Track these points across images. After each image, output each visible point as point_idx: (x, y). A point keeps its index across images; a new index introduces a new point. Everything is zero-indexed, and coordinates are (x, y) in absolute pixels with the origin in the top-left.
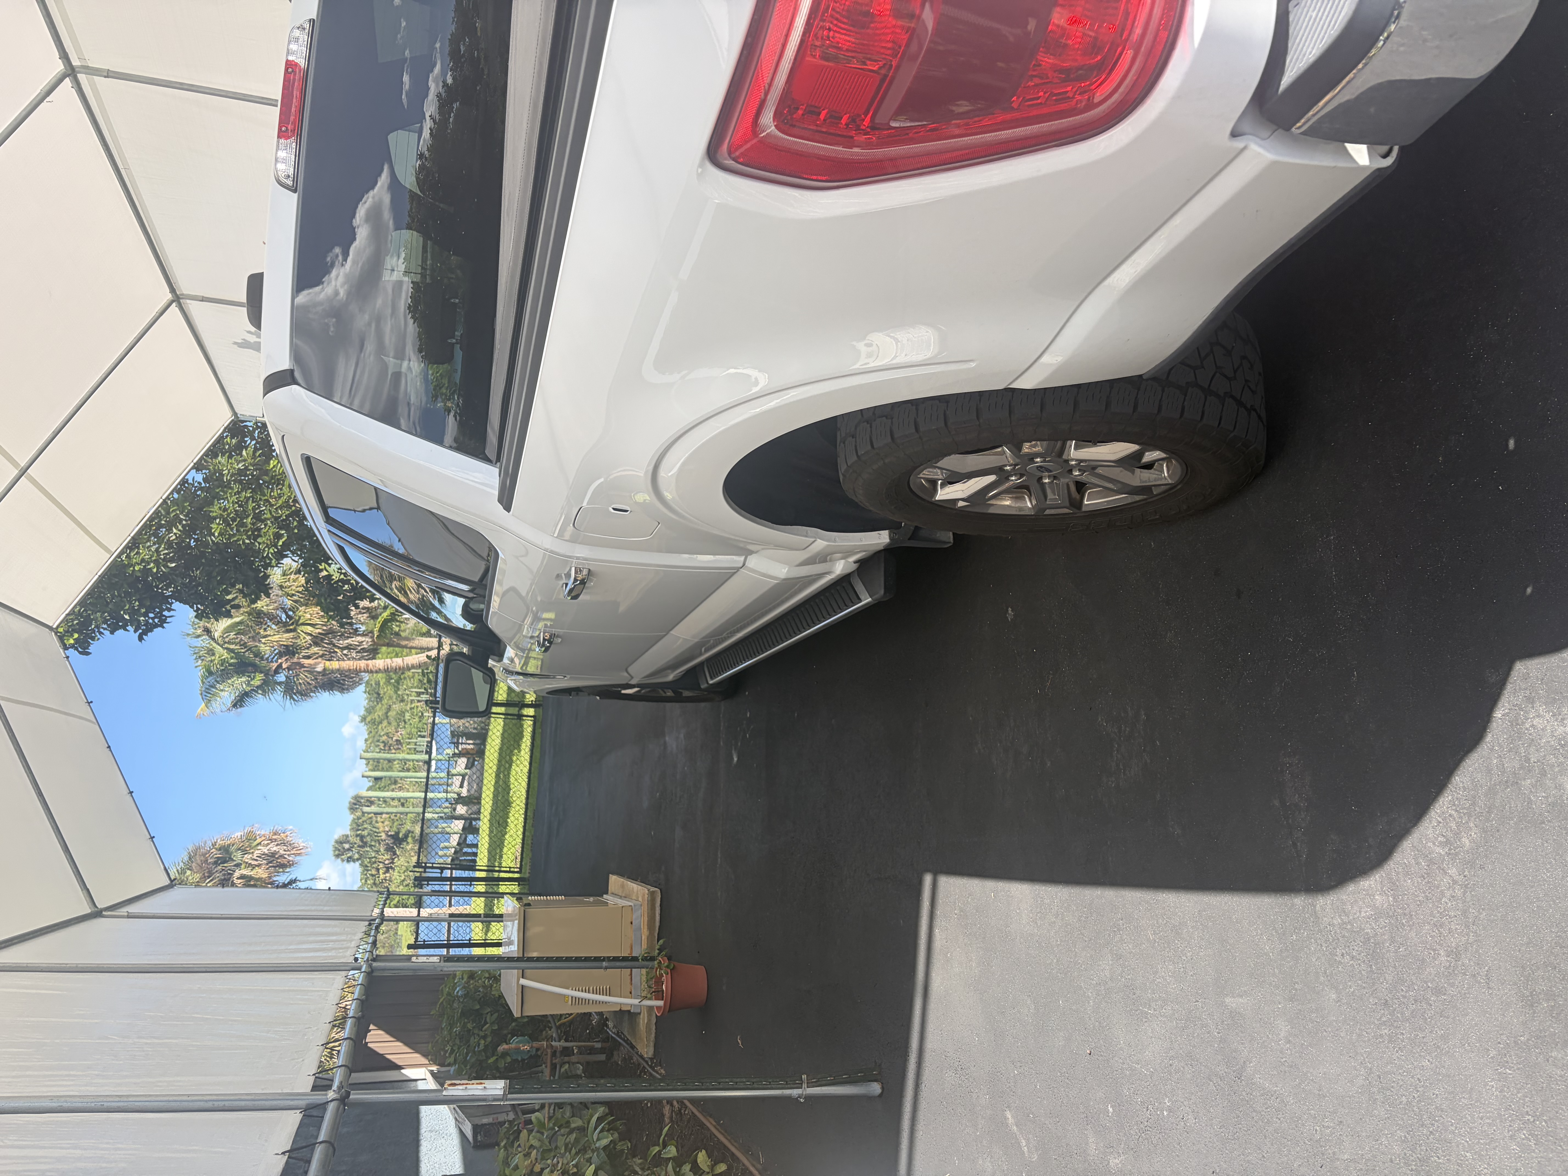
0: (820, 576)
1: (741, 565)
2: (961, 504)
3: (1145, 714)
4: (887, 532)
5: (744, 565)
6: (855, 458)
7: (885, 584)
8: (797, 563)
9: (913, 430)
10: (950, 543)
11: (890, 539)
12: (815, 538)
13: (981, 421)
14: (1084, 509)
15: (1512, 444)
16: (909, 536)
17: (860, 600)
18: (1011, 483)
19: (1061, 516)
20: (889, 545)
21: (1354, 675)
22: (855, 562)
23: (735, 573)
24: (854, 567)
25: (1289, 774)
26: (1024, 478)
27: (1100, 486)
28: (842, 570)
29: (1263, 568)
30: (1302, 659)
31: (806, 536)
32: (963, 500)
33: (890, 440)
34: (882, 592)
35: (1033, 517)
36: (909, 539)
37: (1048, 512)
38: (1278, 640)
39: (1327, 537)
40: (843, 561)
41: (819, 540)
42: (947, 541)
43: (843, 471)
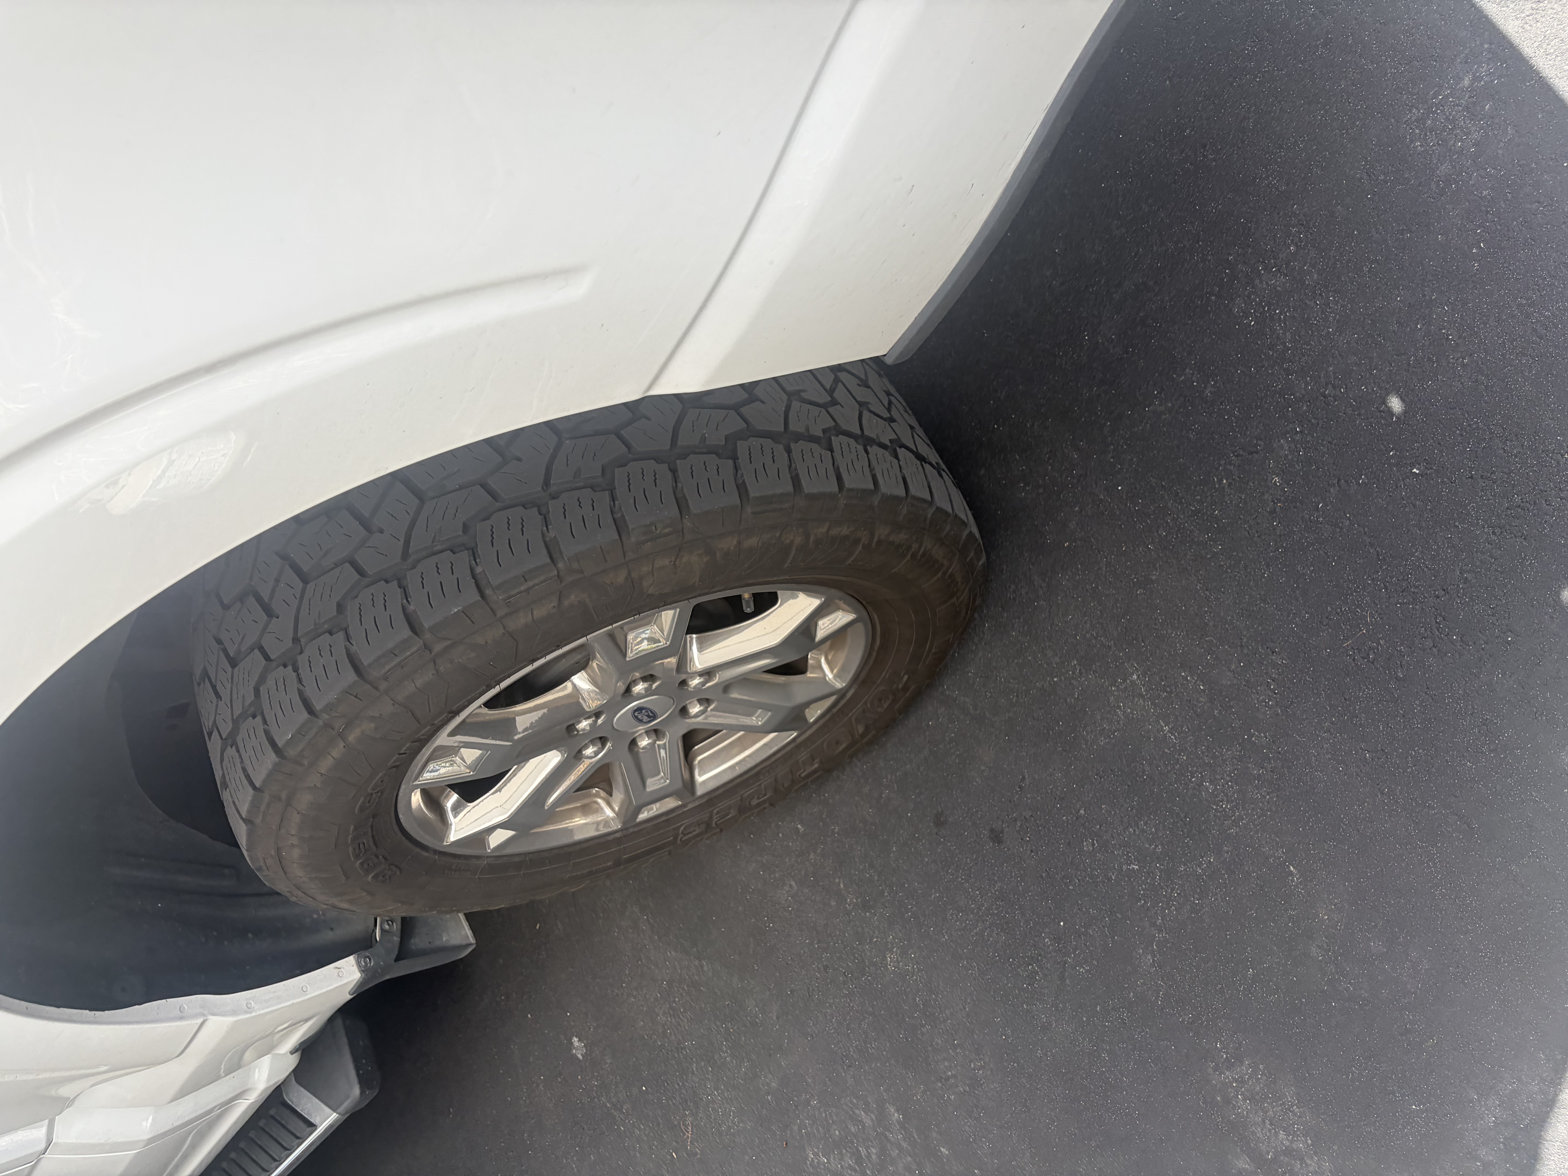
0: (227, 1105)
1: (43, 1146)
2: (497, 839)
3: (898, 1111)
4: (351, 960)
5: (49, 1143)
6: (271, 758)
7: (358, 1075)
8: (172, 1092)
9: (406, 632)
10: (471, 944)
11: (362, 971)
12: (204, 1015)
13: (560, 565)
14: (700, 792)
15: (1395, 404)
16: (394, 956)
17: (312, 1126)
18: (587, 762)
19: (664, 818)
20: (361, 984)
21: (1291, 874)
22: (292, 1053)
23: (33, 1167)
24: (292, 1062)
25: (1245, 1100)
26: (609, 745)
27: (734, 729)
28: (268, 1080)
29: (1024, 778)
30: (1173, 889)
31: (181, 1018)
32: (503, 825)
33: (351, 676)
34: (356, 1091)
35: (618, 835)
36: (396, 960)
37: (643, 816)
38: (1110, 879)
39: (1125, 680)
40: (266, 1060)
41: (212, 1018)
42: (464, 942)
43: (244, 810)
